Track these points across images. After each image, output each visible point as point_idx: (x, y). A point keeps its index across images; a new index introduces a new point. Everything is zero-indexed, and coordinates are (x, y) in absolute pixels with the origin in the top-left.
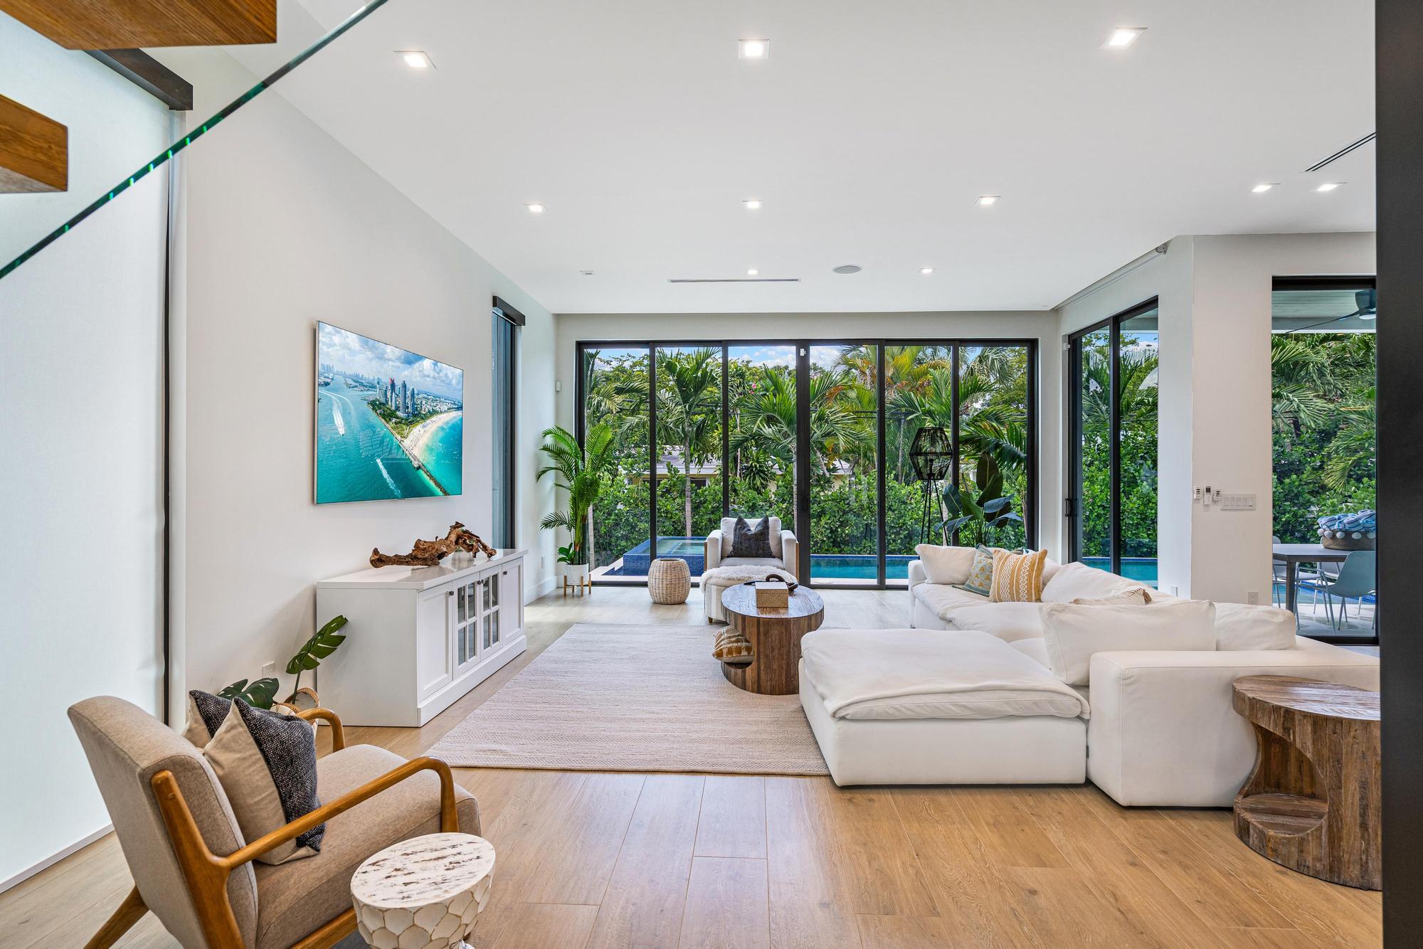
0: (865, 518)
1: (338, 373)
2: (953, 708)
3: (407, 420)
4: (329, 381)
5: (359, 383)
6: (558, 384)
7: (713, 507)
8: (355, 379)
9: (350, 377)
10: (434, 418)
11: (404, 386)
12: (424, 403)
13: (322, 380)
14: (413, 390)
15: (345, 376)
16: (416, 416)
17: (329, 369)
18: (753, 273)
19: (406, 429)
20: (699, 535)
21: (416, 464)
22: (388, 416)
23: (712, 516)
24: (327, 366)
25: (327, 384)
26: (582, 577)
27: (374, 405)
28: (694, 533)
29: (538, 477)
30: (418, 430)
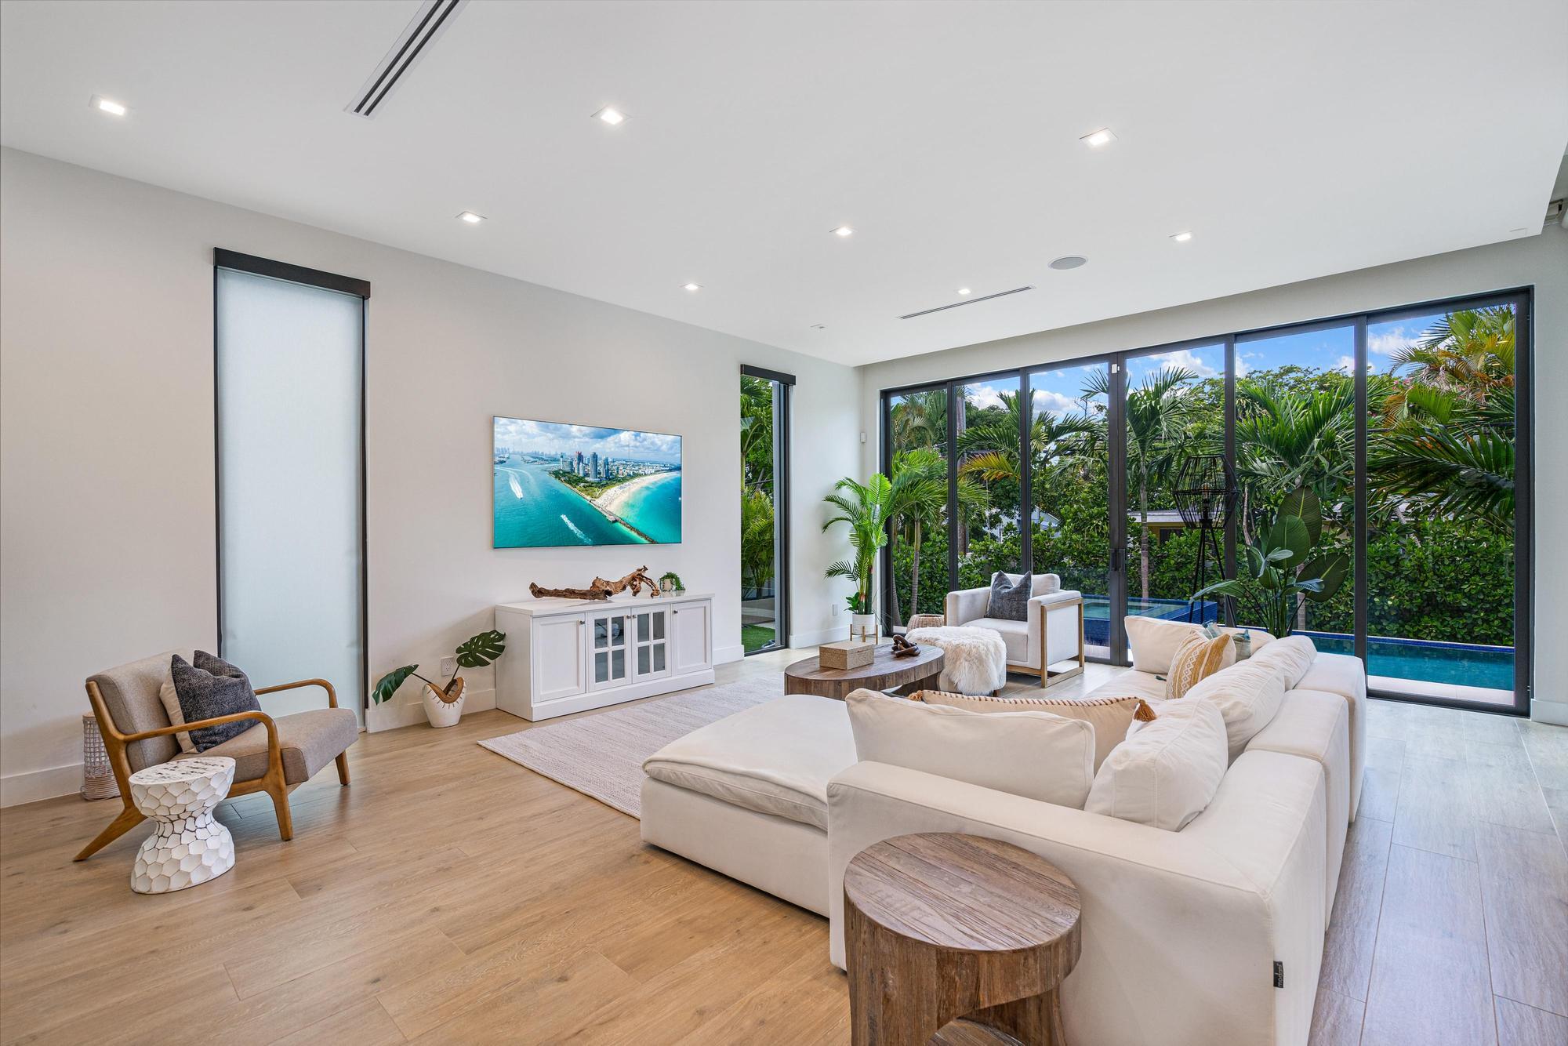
0: (1426, 584)
1: (514, 453)
2: (719, 788)
3: (598, 483)
4: (504, 459)
5: (538, 458)
6: (863, 435)
7: (1176, 563)
8: (534, 455)
9: (528, 455)
10: (636, 480)
11: (595, 456)
12: (621, 468)
13: (497, 459)
14: (607, 459)
15: (522, 455)
16: (610, 479)
17: (504, 451)
18: (965, 292)
19: (597, 491)
20: (1158, 596)
21: (611, 518)
22: (574, 481)
23: (1176, 574)
24: (502, 449)
25: (502, 462)
26: (864, 627)
27: (557, 474)
28: (1152, 594)
29: (825, 527)
30: (613, 491)
